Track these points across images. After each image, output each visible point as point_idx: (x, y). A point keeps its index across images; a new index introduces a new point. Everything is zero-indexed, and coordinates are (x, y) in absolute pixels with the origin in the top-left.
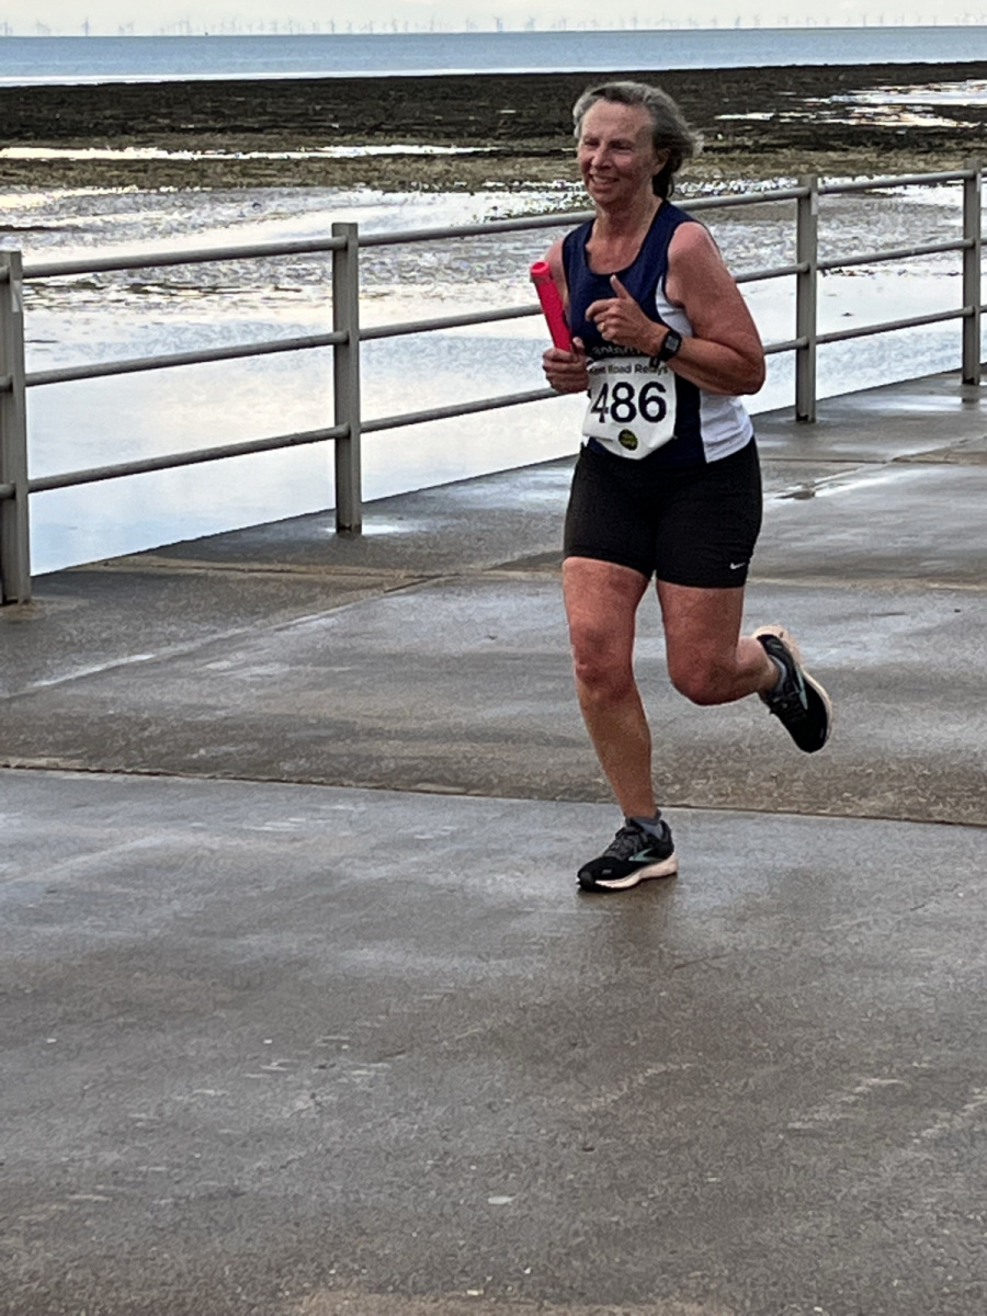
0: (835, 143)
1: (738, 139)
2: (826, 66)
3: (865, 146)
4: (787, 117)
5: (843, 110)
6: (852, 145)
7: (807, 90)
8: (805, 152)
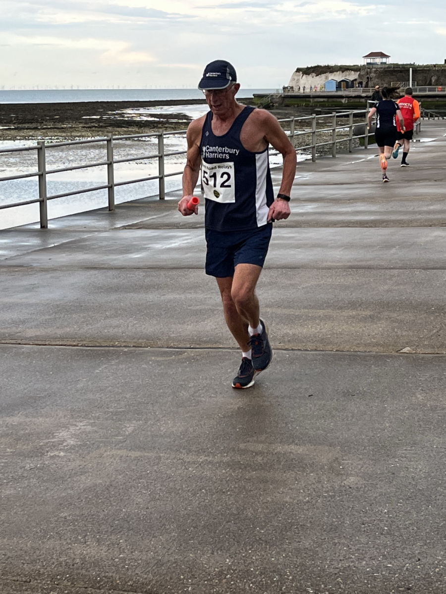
0: (124, 125)
1: (92, 124)
2: (108, 102)
3: (134, 126)
4: (105, 117)
5: (122, 115)
6: (129, 126)
7: (107, 109)
8: (115, 128)
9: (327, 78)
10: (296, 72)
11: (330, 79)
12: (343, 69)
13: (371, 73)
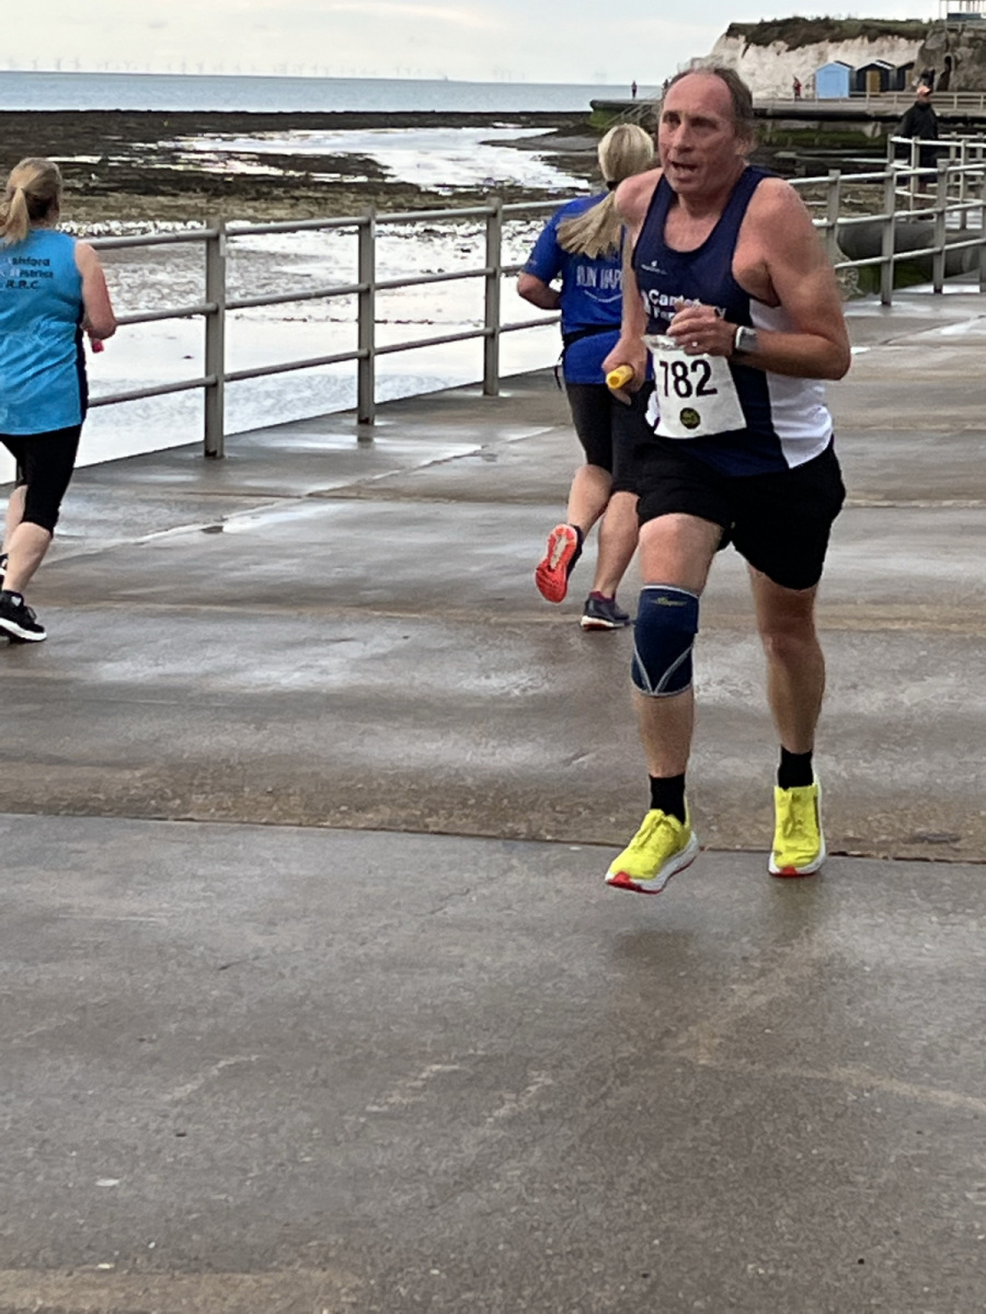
0: (165, 188)
2: (147, 113)
4: (115, 160)
5: (170, 154)
6: (182, 190)
7: (133, 135)
8: (136, 196)
9: (822, 56)
10: (728, 34)
11: (831, 60)
12: (873, 32)
13: (957, 44)
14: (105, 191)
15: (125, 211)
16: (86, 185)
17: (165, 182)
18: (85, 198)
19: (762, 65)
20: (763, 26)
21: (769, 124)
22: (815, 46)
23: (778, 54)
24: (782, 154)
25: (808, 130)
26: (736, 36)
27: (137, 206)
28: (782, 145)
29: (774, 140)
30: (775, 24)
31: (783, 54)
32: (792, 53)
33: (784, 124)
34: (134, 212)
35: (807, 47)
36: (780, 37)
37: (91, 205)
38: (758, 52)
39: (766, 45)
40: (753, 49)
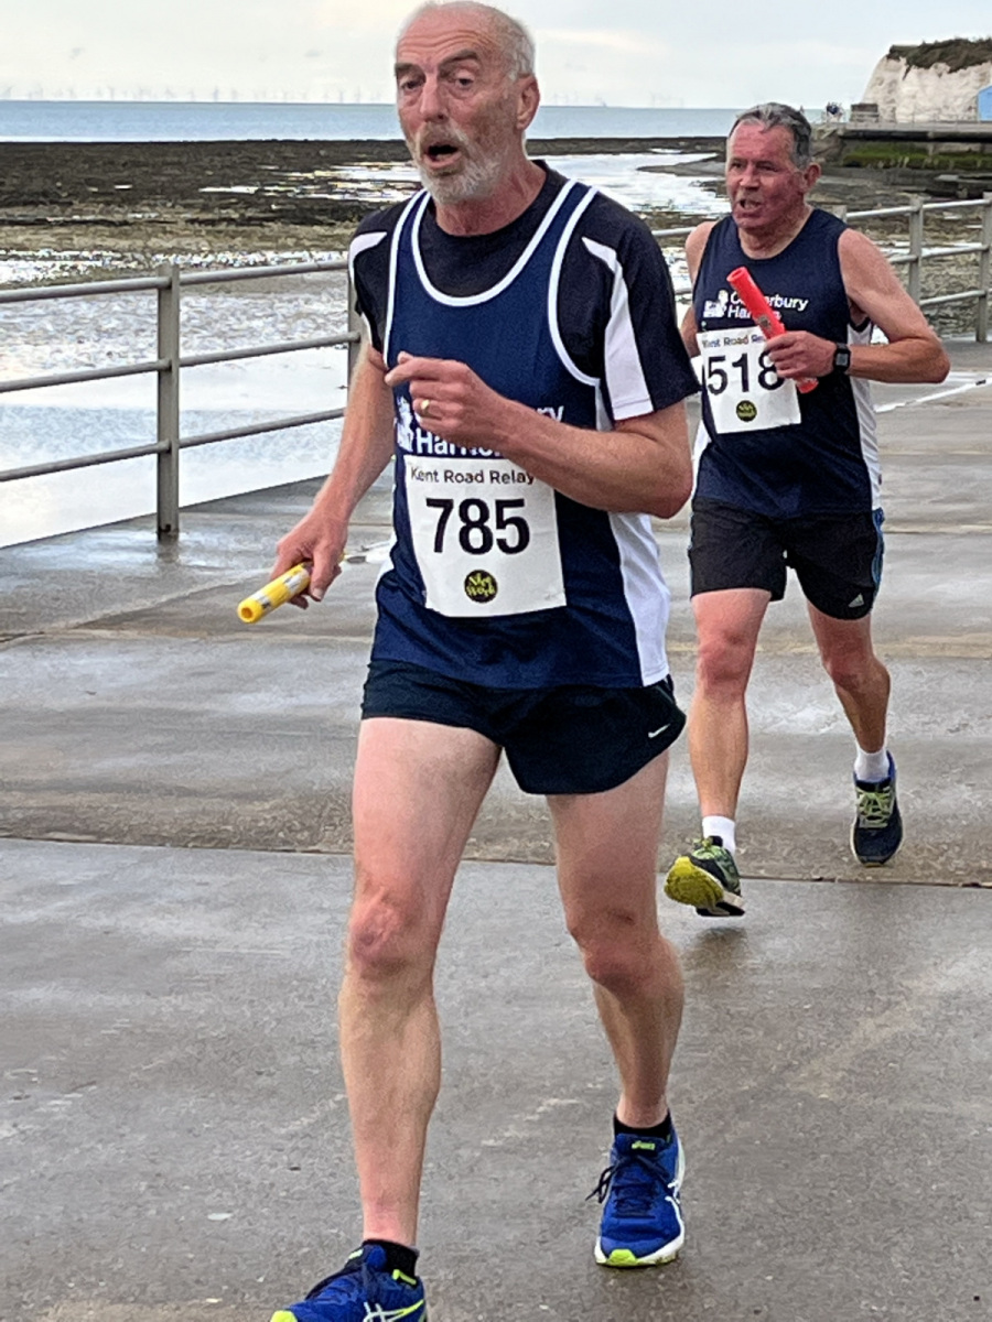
0: (321, 218)
2: (306, 141)
3: (351, 221)
4: (271, 190)
5: (328, 184)
6: (337, 220)
7: (289, 165)
9: (984, 78)
10: (889, 57)
14: (261, 222)
15: (280, 241)
16: (242, 215)
17: (322, 212)
18: (241, 229)
19: (923, 87)
20: (926, 48)
21: (930, 147)
22: (977, 67)
23: (940, 75)
24: (943, 177)
25: (970, 151)
26: (897, 59)
27: (292, 236)
28: (943, 168)
29: (936, 162)
30: (936, 46)
31: (945, 75)
32: (954, 75)
33: (945, 147)
34: (290, 242)
35: (970, 69)
36: (940, 60)
37: (248, 236)
38: (919, 74)
39: (928, 67)
40: (914, 71)
